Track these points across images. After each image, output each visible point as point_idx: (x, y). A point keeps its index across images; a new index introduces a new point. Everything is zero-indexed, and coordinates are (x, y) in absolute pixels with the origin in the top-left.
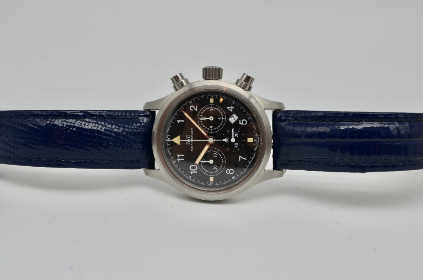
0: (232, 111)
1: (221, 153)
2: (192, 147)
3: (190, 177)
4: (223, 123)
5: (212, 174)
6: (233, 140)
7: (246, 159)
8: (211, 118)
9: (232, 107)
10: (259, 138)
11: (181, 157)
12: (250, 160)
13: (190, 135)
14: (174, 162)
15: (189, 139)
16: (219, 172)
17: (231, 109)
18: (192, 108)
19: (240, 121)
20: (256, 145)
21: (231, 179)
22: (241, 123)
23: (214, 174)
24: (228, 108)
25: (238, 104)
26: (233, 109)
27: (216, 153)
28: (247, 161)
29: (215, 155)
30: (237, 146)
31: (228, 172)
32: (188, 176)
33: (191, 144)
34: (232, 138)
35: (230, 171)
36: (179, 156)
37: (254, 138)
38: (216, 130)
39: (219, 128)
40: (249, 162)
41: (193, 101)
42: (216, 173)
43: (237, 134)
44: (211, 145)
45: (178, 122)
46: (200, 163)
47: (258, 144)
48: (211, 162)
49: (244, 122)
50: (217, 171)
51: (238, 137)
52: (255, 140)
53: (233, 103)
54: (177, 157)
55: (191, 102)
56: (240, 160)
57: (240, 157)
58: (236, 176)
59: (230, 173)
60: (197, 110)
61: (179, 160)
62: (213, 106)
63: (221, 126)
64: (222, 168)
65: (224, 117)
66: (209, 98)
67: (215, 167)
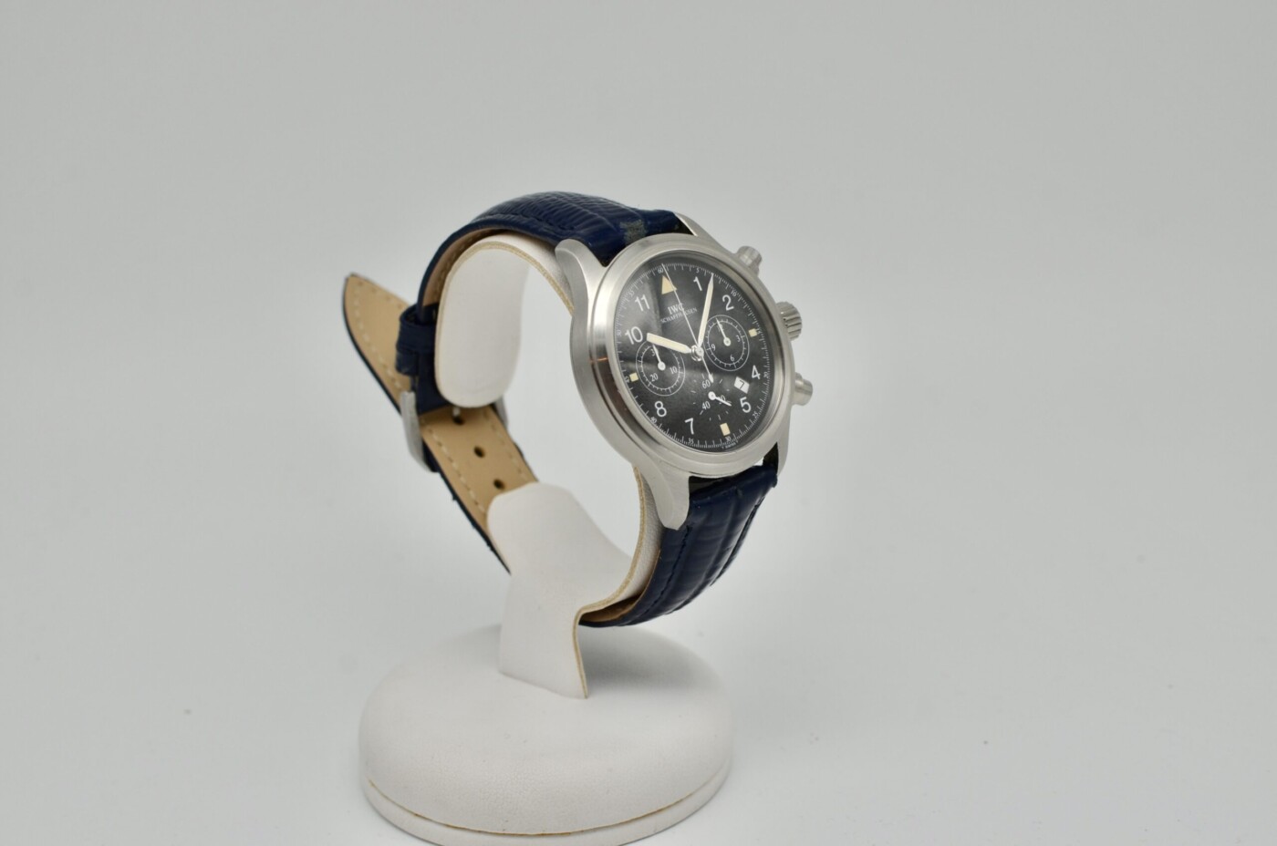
0: (753, 376)
1: (681, 380)
2: (669, 319)
5: (642, 374)
6: (712, 396)
7: (692, 432)
8: (727, 342)
9: (758, 375)
10: (733, 447)
11: (643, 302)
12: (696, 442)
14: (631, 292)
16: (651, 387)
17: (755, 374)
18: (727, 299)
19: (745, 398)
20: (721, 444)
21: (650, 415)
22: (744, 401)
23: (643, 379)
24: (754, 368)
25: (767, 385)
26: (756, 378)
27: (678, 370)
28: (692, 437)
29: (673, 370)
30: (705, 408)
31: (659, 405)
33: (672, 316)
34: (714, 392)
35: (662, 408)
36: (644, 298)
37: (731, 435)
38: (713, 358)
39: (717, 362)
40: (691, 439)
41: (737, 297)
43: (722, 400)
45: (694, 278)
46: (650, 344)
47: (725, 447)
48: (661, 366)
49: (746, 407)
50: (651, 383)
51: (720, 403)
52: (728, 439)
53: (766, 374)
54: (640, 297)
55: (734, 293)
56: (687, 421)
57: (691, 420)
58: (658, 423)
59: (658, 409)
60: (727, 309)
61: (637, 300)
62: (745, 340)
63: (723, 366)
64: (659, 392)
65: (738, 365)
66: (754, 327)
67: (655, 377)
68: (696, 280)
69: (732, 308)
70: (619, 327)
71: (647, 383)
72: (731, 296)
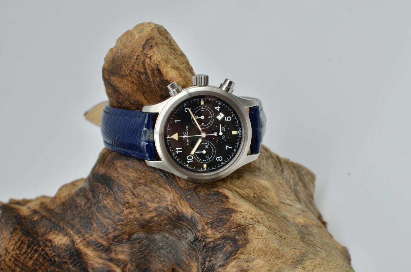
1: (211, 145)
2: (188, 141)
3: (187, 166)
4: (212, 121)
5: (205, 162)
6: (221, 134)
7: (231, 148)
8: (203, 117)
9: (219, 107)
10: (242, 131)
11: (179, 150)
12: (235, 148)
13: (186, 131)
14: (174, 154)
15: (185, 135)
16: (210, 159)
17: (218, 109)
18: (186, 110)
19: (226, 118)
20: (239, 136)
21: (220, 164)
22: (227, 119)
23: (207, 161)
24: (216, 108)
25: (224, 105)
26: (220, 108)
27: (207, 145)
28: (233, 149)
29: (207, 147)
30: (224, 138)
31: (218, 159)
32: (186, 164)
33: (187, 139)
34: (220, 132)
35: (219, 158)
36: (177, 149)
37: (237, 131)
38: (207, 126)
39: (209, 125)
40: (234, 150)
41: (187, 104)
42: (209, 161)
43: (223, 129)
44: (204, 139)
45: (175, 122)
46: (195, 153)
47: (241, 135)
48: (204, 152)
49: (229, 119)
50: (209, 159)
51: (224, 130)
52: (238, 133)
53: (220, 103)
55: (185, 105)
56: (227, 149)
57: (227, 146)
58: (224, 162)
59: (219, 160)
61: (177, 152)
62: (204, 107)
63: (211, 123)
64: (213, 156)
65: (213, 115)
66: (200, 101)
67: (207, 156)
68: (176, 121)
72: (186, 107)
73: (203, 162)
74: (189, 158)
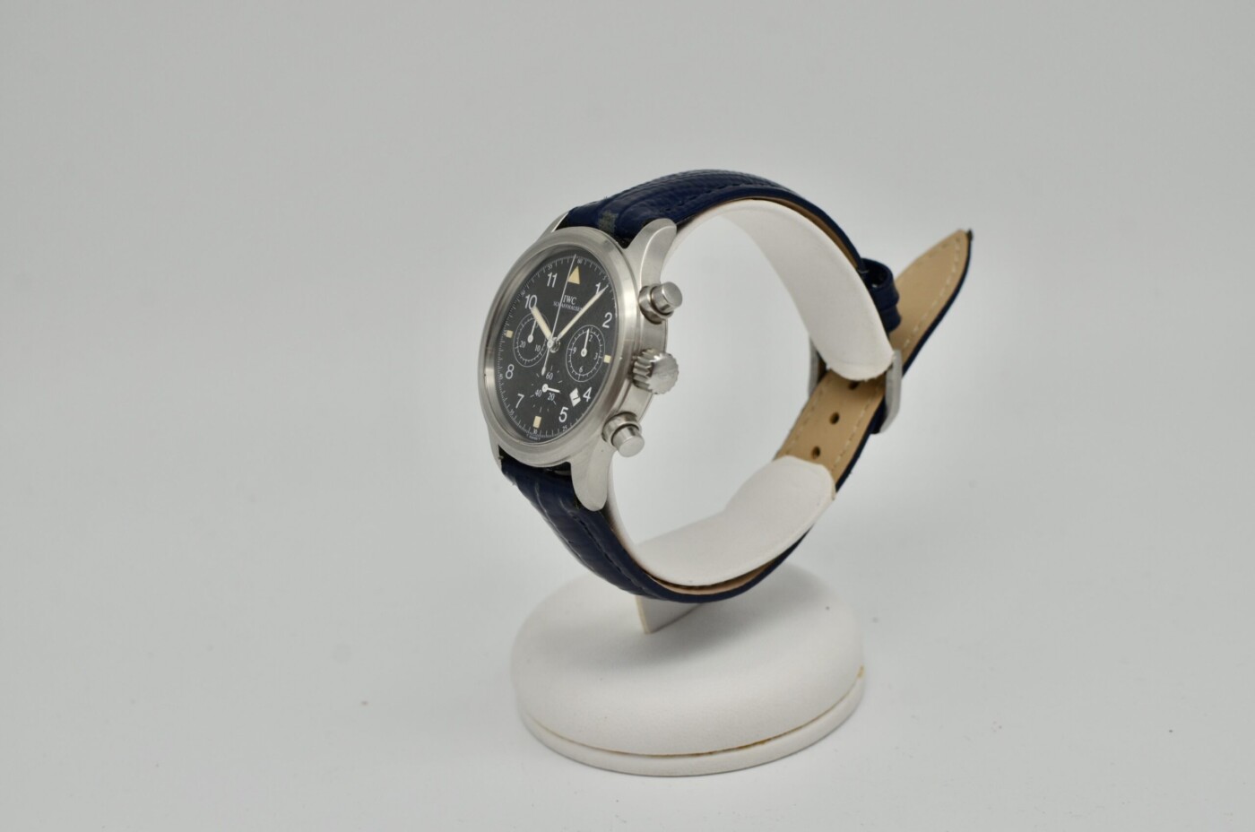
0: (584, 396)
1: (537, 359)
3: (523, 293)
4: (574, 375)
5: (517, 336)
7: (517, 407)
8: (584, 352)
9: (588, 398)
11: (552, 279)
12: (514, 416)
13: (574, 305)
14: (550, 266)
16: (516, 350)
17: (587, 394)
18: (609, 316)
19: (567, 409)
20: (528, 432)
21: (501, 372)
22: (565, 411)
23: (516, 341)
24: (590, 390)
26: (585, 399)
27: (539, 350)
28: (515, 409)
29: (535, 347)
30: (536, 394)
31: (511, 368)
34: (549, 387)
35: (511, 371)
36: (555, 276)
37: (539, 430)
38: (568, 359)
39: (569, 365)
40: (512, 413)
43: (551, 397)
44: (546, 342)
45: (597, 284)
46: (535, 317)
48: (530, 339)
49: (563, 417)
51: (548, 398)
52: (535, 432)
54: (554, 274)
56: (519, 395)
57: (523, 396)
58: (502, 381)
59: (509, 371)
60: (604, 325)
61: (550, 275)
62: (600, 361)
63: (570, 370)
64: (518, 358)
65: (581, 378)
67: (523, 343)
69: (608, 327)
70: (526, 289)
71: (516, 345)
72: (612, 317)
73: (519, 331)
74: (534, 299)
